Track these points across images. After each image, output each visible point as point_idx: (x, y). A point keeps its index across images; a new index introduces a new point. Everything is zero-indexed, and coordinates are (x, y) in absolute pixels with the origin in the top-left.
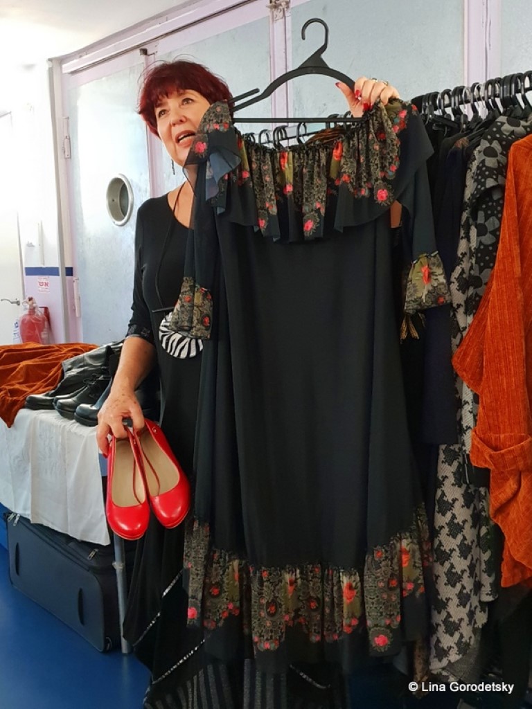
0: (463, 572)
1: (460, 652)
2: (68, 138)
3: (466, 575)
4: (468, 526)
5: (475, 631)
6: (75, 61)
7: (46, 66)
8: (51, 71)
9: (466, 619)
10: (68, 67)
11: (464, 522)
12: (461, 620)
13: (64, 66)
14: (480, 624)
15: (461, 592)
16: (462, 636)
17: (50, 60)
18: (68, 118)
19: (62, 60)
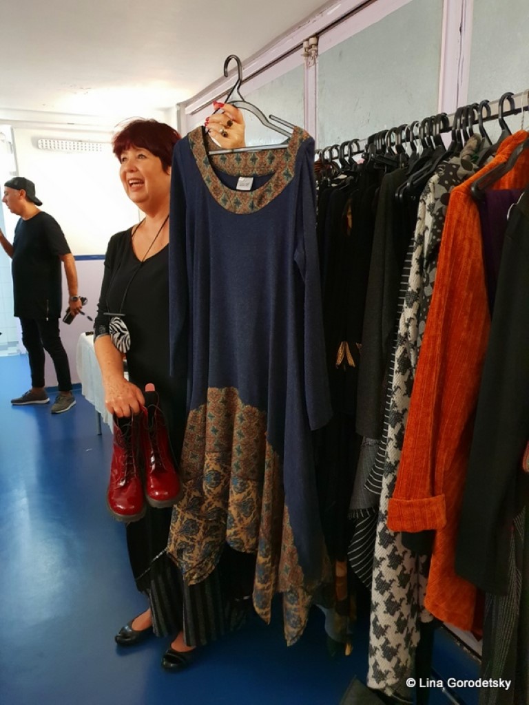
0: (401, 600)
1: (396, 676)
3: (405, 602)
5: (410, 653)
9: (403, 644)
11: (404, 553)
12: (398, 646)
15: (399, 619)
16: (399, 661)
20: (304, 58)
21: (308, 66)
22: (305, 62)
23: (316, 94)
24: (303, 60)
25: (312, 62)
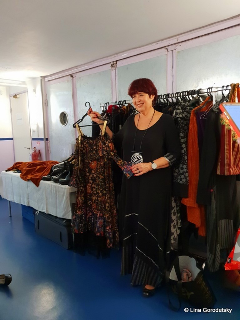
0: (174, 219)
1: (174, 240)
2: (47, 100)
3: (175, 220)
4: (175, 207)
5: (177, 235)
6: (49, 78)
7: (40, 79)
8: (41, 80)
9: (175, 232)
10: (47, 79)
11: (174, 206)
12: (174, 232)
13: (46, 79)
14: (178, 233)
15: (174, 225)
16: (174, 236)
17: (41, 77)
18: (47, 94)
19: (44, 77)
20: (111, 67)
21: (112, 70)
22: (111, 69)
23: (116, 79)
24: (110, 68)
25: (114, 69)
